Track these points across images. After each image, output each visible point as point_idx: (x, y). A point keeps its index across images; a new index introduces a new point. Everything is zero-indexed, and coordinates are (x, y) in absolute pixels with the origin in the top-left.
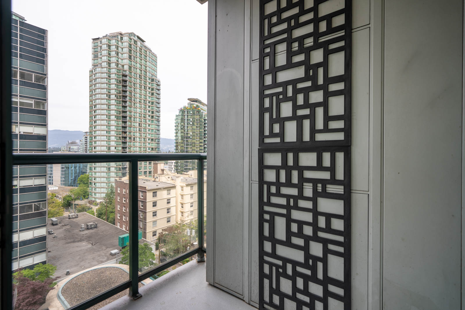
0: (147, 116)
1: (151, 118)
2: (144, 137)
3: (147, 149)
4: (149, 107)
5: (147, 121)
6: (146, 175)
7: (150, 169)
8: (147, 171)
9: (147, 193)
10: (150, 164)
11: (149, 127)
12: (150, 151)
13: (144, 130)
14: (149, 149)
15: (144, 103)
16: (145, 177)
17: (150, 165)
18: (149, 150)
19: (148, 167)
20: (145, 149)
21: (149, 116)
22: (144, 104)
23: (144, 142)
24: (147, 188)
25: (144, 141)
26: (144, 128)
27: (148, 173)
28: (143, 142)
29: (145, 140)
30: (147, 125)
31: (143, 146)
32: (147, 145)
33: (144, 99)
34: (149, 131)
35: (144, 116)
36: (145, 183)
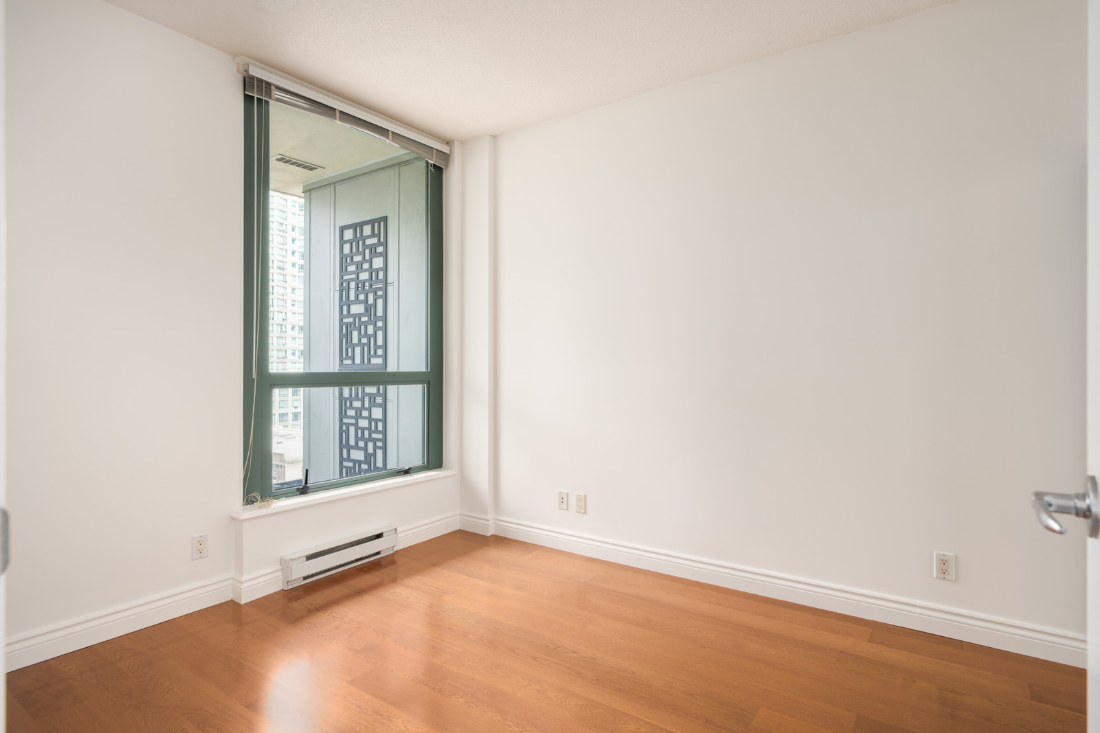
0: (289, 265)
1: (299, 272)
2: (280, 322)
3: (289, 352)
4: (293, 240)
5: (289, 278)
6: (285, 423)
7: (296, 407)
8: (287, 414)
9: (286, 468)
10: (297, 395)
11: (293, 295)
12: (297, 358)
13: (281, 303)
14: (293, 354)
15: (280, 231)
16: (281, 427)
17: (295, 397)
18: (293, 358)
19: (290, 402)
20: (282, 354)
21: (294, 265)
22: (281, 233)
23: (279, 335)
24: (286, 457)
25: (281, 332)
26: (280, 297)
27: (290, 417)
28: (277, 335)
29: (281, 329)
30: (289, 290)
31: (278, 344)
32: (287, 342)
33: (281, 221)
34: (293, 305)
35: (281, 265)
36: (281, 443)
